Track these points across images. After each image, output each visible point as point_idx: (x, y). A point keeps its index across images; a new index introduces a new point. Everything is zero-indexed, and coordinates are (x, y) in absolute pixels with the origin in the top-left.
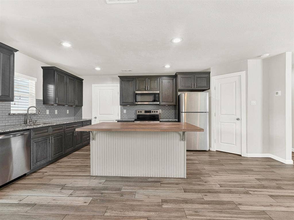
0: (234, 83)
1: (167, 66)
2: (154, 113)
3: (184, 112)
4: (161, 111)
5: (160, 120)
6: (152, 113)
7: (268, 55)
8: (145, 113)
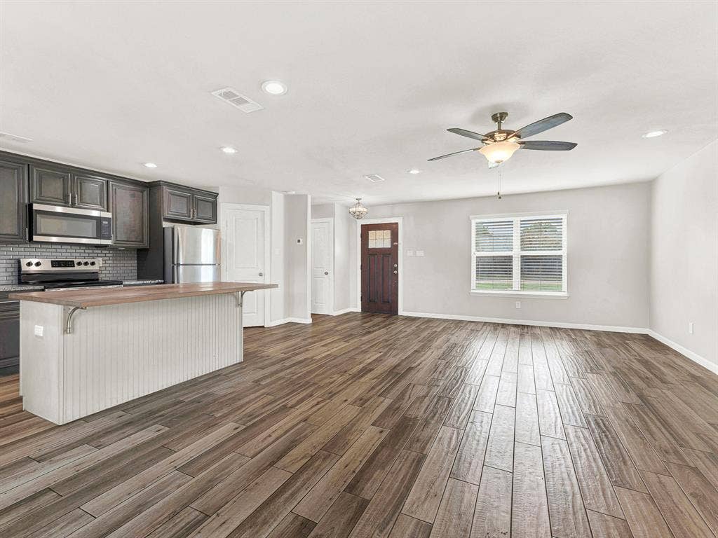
0: (256, 221)
1: (151, 165)
2: (83, 268)
3: (183, 265)
4: (101, 262)
5: (124, 283)
6: (77, 268)
7: (294, 193)
8: (53, 266)
